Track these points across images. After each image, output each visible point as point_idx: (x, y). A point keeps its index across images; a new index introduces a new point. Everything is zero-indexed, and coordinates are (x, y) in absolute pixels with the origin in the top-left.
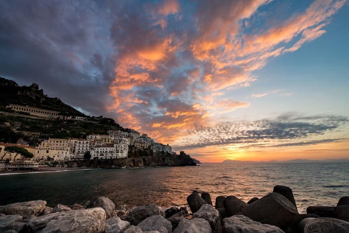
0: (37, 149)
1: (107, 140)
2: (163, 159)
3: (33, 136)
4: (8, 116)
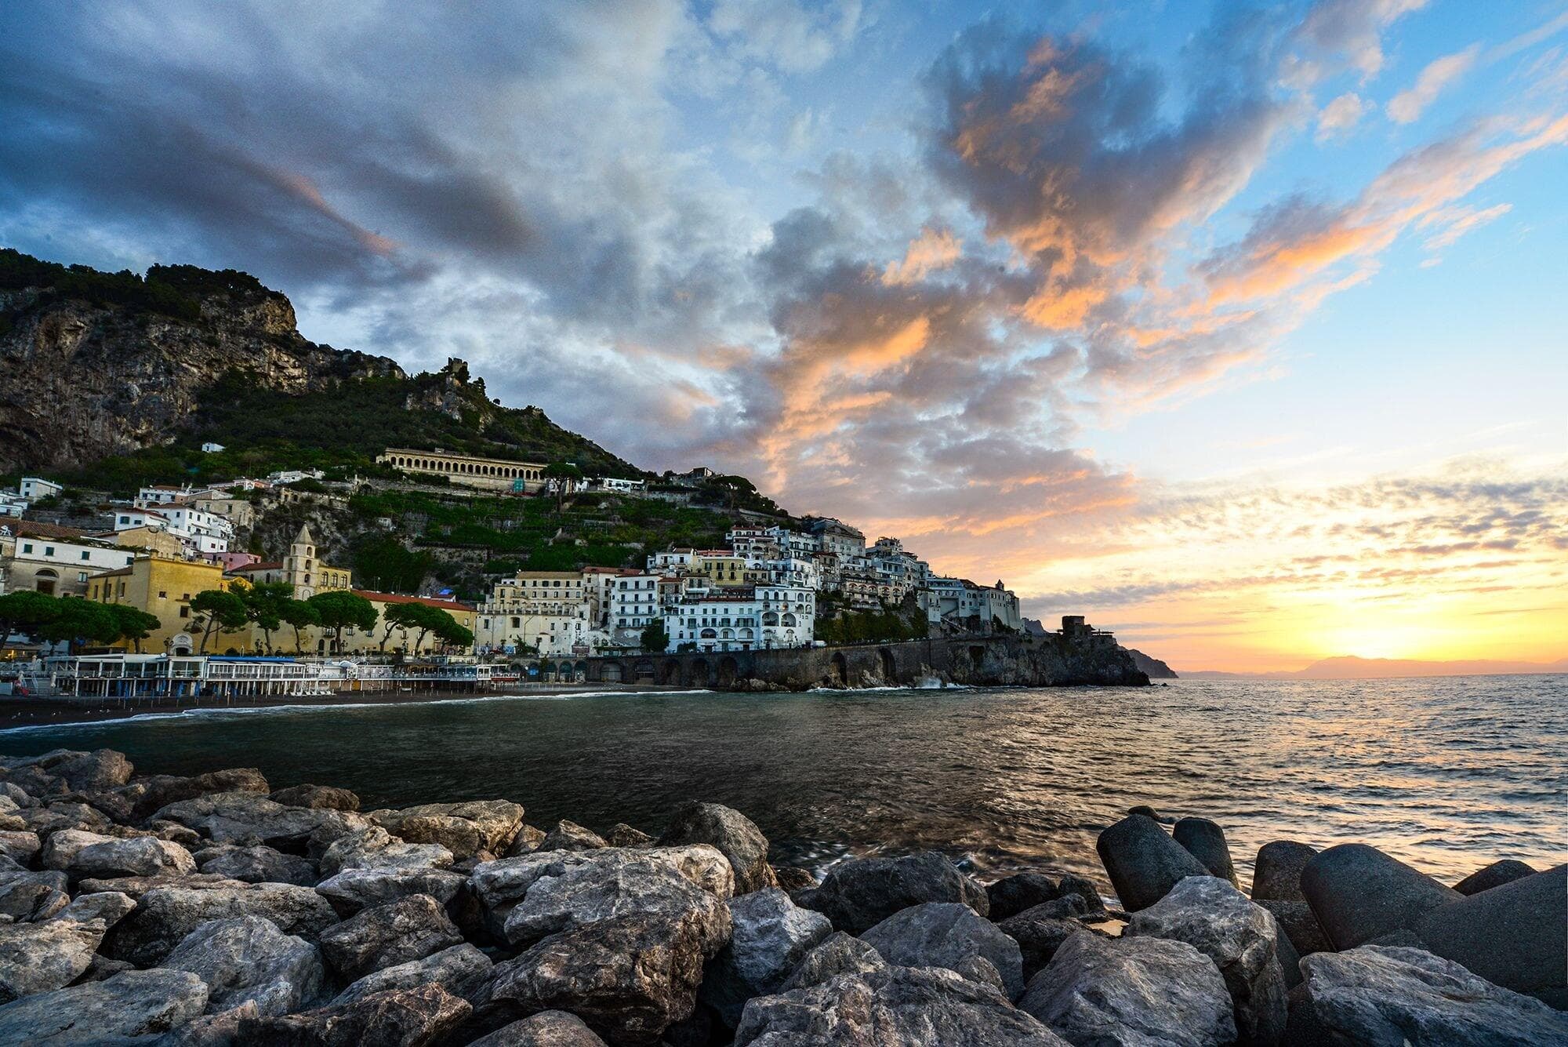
0: (482, 612)
1: (726, 573)
2: (977, 653)
3: (466, 564)
4: (384, 494)
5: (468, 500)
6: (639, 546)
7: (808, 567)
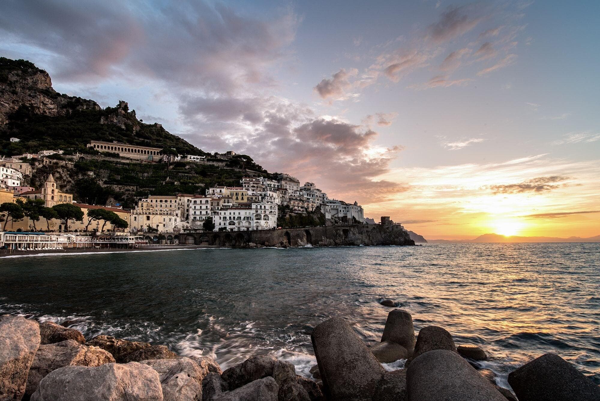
0: (133, 213)
1: (240, 197)
2: (346, 232)
3: (127, 192)
4: (91, 161)
5: (127, 164)
6: (203, 185)
7: (275, 195)
